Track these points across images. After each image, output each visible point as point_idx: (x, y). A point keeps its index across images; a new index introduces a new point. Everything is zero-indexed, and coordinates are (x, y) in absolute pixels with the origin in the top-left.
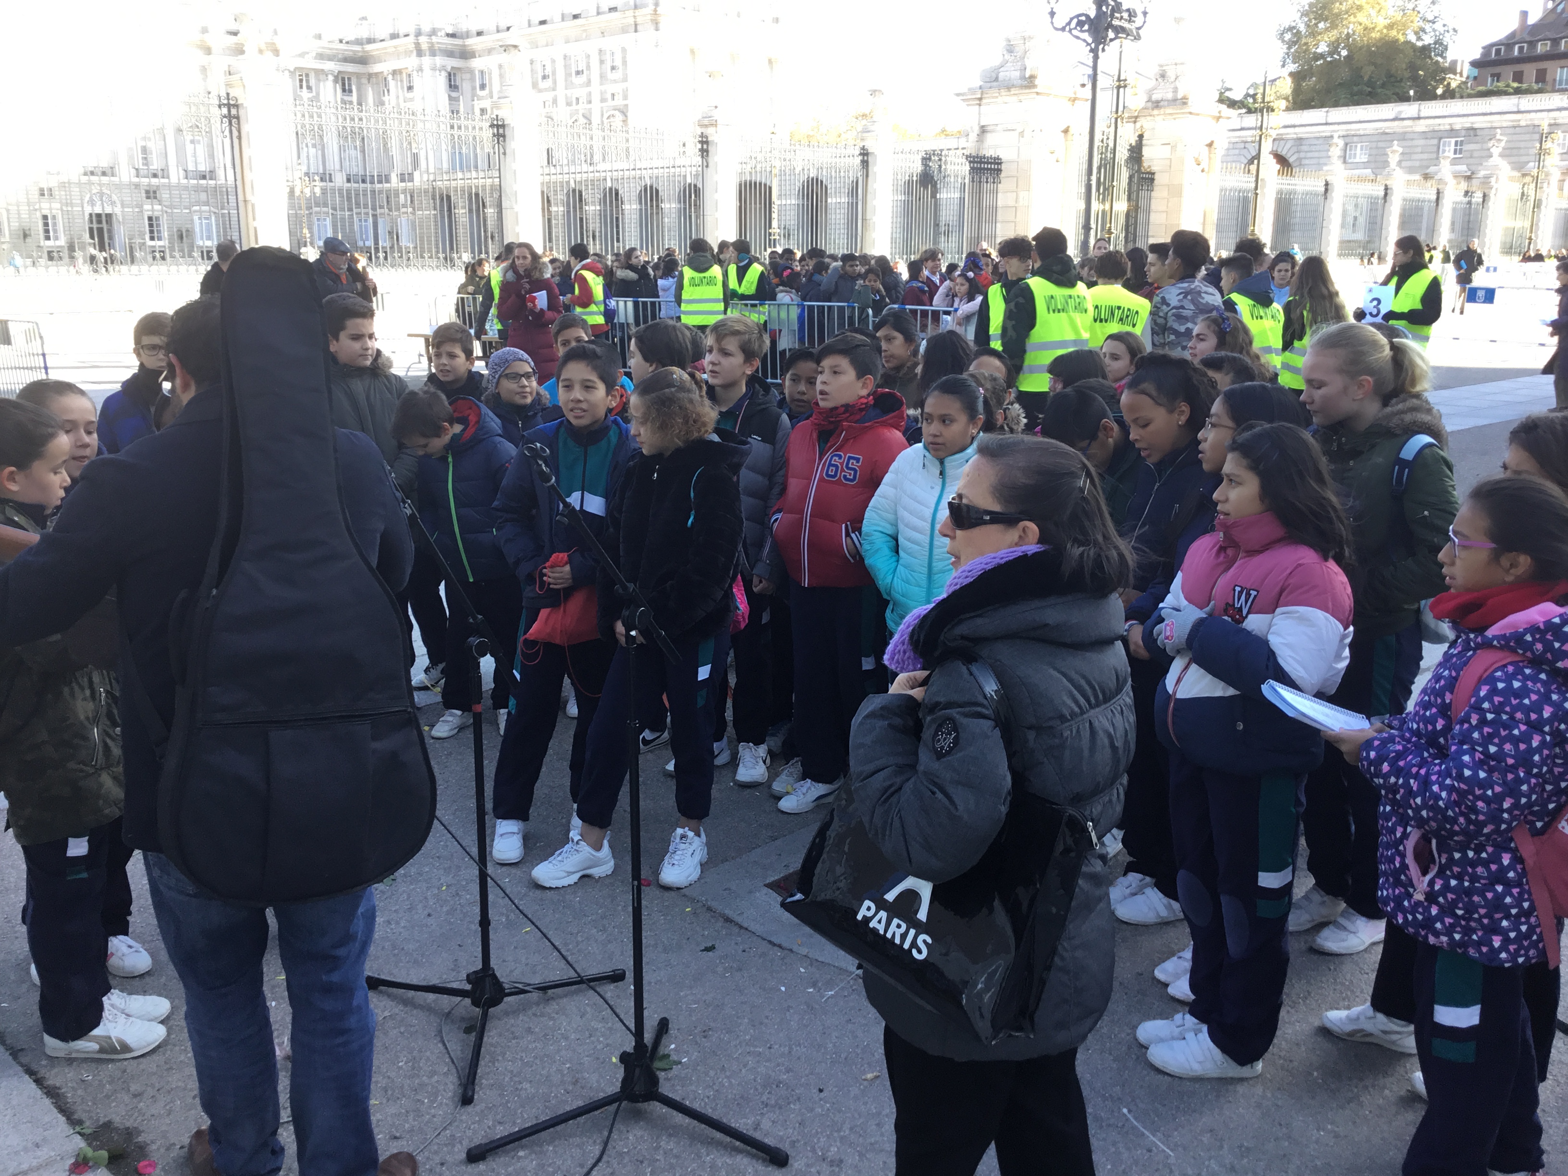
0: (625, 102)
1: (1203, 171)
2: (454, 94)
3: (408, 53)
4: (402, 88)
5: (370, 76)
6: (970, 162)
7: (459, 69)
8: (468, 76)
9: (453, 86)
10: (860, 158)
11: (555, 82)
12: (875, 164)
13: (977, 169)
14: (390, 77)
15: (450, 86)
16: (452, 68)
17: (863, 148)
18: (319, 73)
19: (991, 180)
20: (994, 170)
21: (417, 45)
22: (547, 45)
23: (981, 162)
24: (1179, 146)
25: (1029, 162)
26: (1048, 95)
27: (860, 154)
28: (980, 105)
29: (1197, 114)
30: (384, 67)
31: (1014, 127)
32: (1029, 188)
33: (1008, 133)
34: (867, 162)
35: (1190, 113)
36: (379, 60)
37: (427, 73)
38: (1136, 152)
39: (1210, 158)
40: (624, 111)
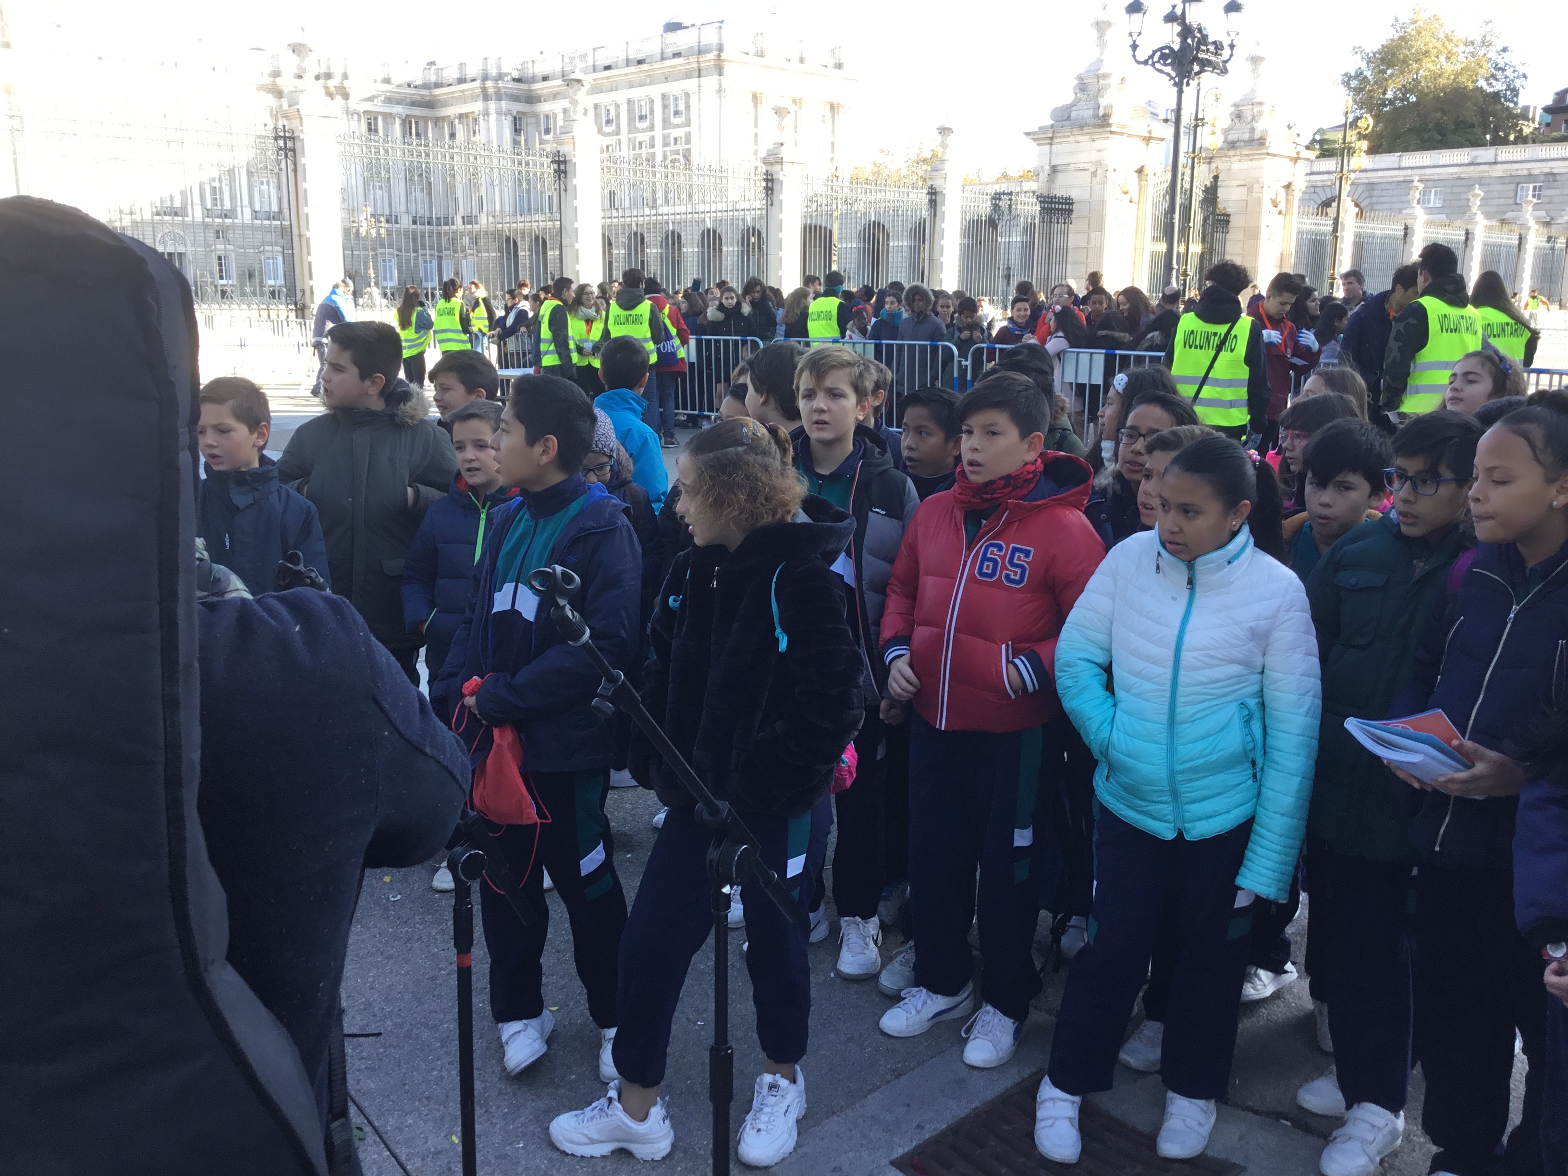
0: (688, 146)
1: (1280, 213)
2: (518, 137)
3: (474, 98)
4: (468, 131)
5: (437, 120)
6: (1041, 202)
7: (525, 113)
8: (533, 120)
9: (517, 131)
10: (928, 197)
11: (618, 127)
12: (943, 204)
13: (1047, 209)
14: (457, 121)
16: (518, 112)
17: (931, 187)
18: (387, 116)
19: (1061, 220)
20: (1066, 210)
21: (484, 90)
22: (611, 90)
23: (1051, 203)
24: (1256, 188)
25: (1102, 202)
26: (1123, 134)
27: (928, 193)
28: (1051, 144)
29: (1275, 155)
30: (451, 111)
31: (1086, 166)
32: (1101, 229)
33: (1080, 173)
34: (935, 201)
35: (1268, 154)
36: (446, 104)
37: (493, 117)
38: (1211, 193)
39: (1287, 200)
40: (686, 155)
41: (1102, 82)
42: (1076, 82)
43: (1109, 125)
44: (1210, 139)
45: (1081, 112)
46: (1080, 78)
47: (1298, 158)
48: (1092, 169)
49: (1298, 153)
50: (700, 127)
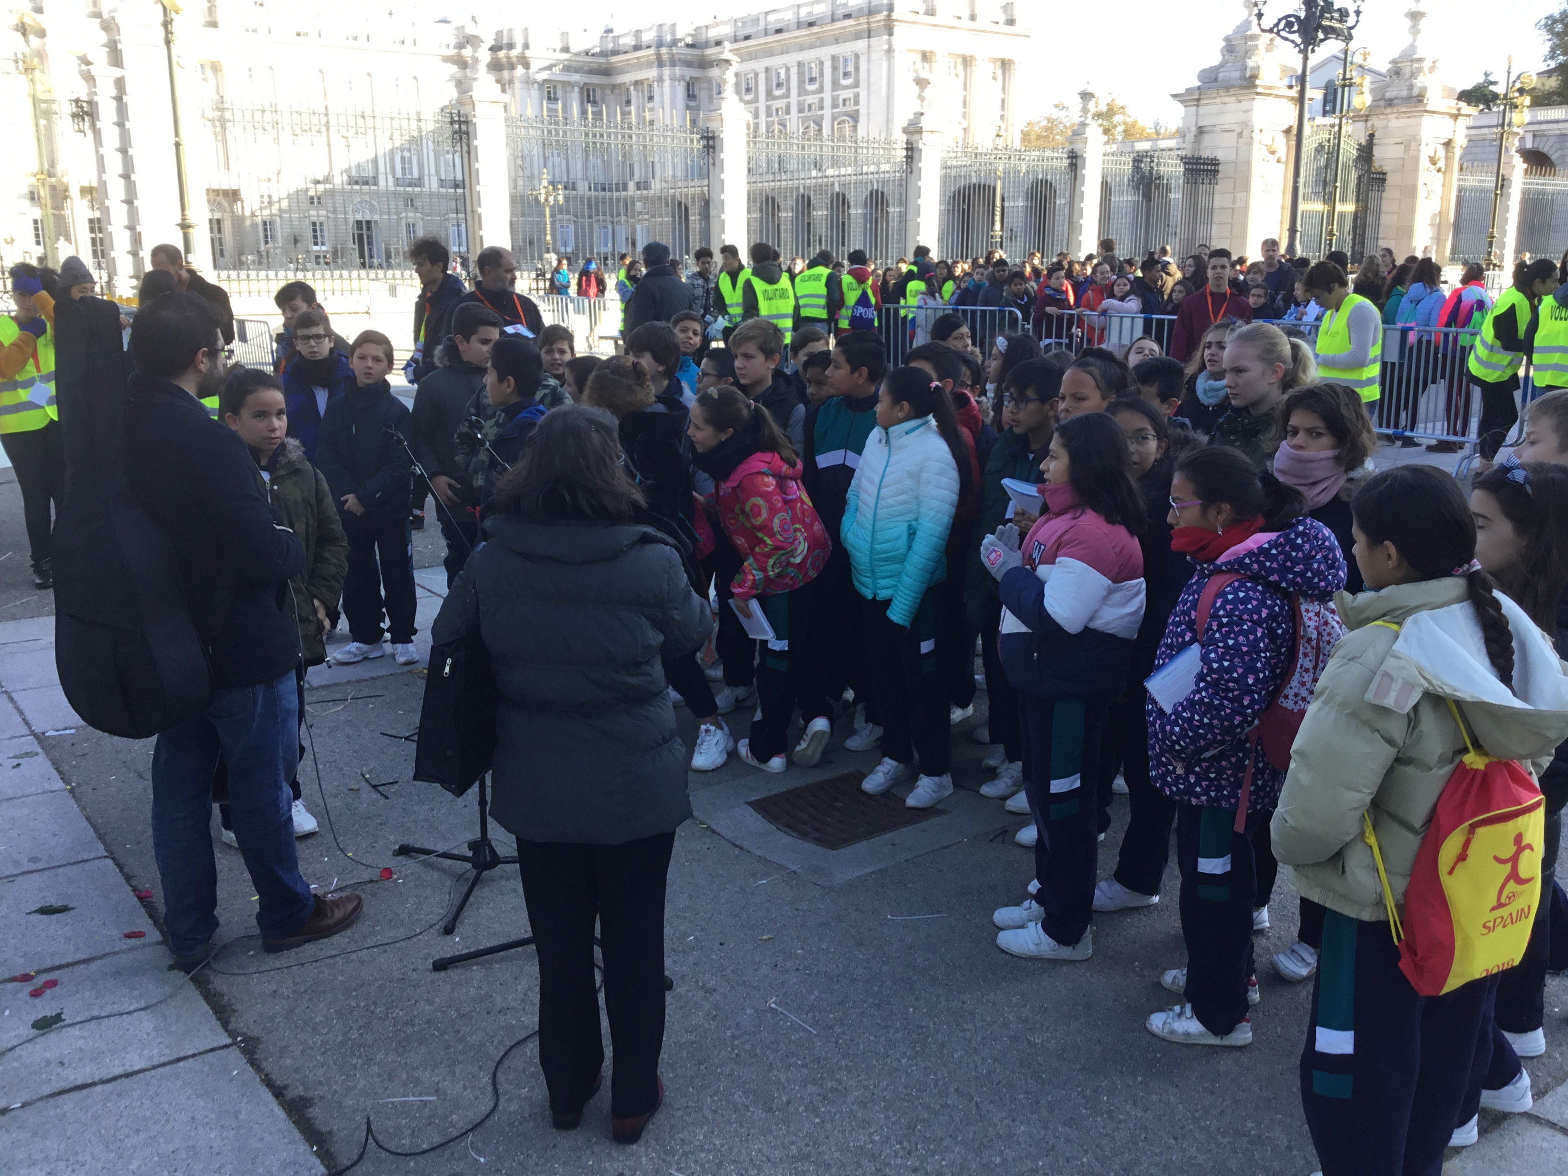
0: (856, 108)
1: (1439, 170)
2: (692, 104)
3: (649, 65)
4: (643, 97)
5: (614, 87)
6: (1185, 163)
7: (698, 79)
8: (706, 85)
9: (691, 95)
10: (1068, 161)
11: (788, 89)
12: (1084, 167)
13: (1192, 170)
14: (632, 88)
15: (689, 96)
16: (691, 78)
17: (1072, 151)
18: (565, 84)
19: (1206, 181)
20: (1211, 171)
21: (659, 56)
22: (782, 54)
23: (1197, 164)
24: (1413, 145)
25: (1248, 163)
26: (1269, 95)
27: (1069, 157)
28: (1198, 106)
29: (1434, 112)
30: (627, 78)
31: (1233, 127)
32: (1247, 189)
33: (1226, 134)
34: (1076, 165)
35: (1426, 111)
36: (621, 71)
37: (667, 83)
38: (1366, 152)
39: (1447, 158)
40: (855, 117)
41: (1250, 43)
42: (1224, 44)
43: (1256, 86)
44: (1362, 100)
45: (1227, 74)
46: (1227, 39)
47: (1459, 115)
48: (1238, 130)
49: (1459, 110)
50: (868, 89)
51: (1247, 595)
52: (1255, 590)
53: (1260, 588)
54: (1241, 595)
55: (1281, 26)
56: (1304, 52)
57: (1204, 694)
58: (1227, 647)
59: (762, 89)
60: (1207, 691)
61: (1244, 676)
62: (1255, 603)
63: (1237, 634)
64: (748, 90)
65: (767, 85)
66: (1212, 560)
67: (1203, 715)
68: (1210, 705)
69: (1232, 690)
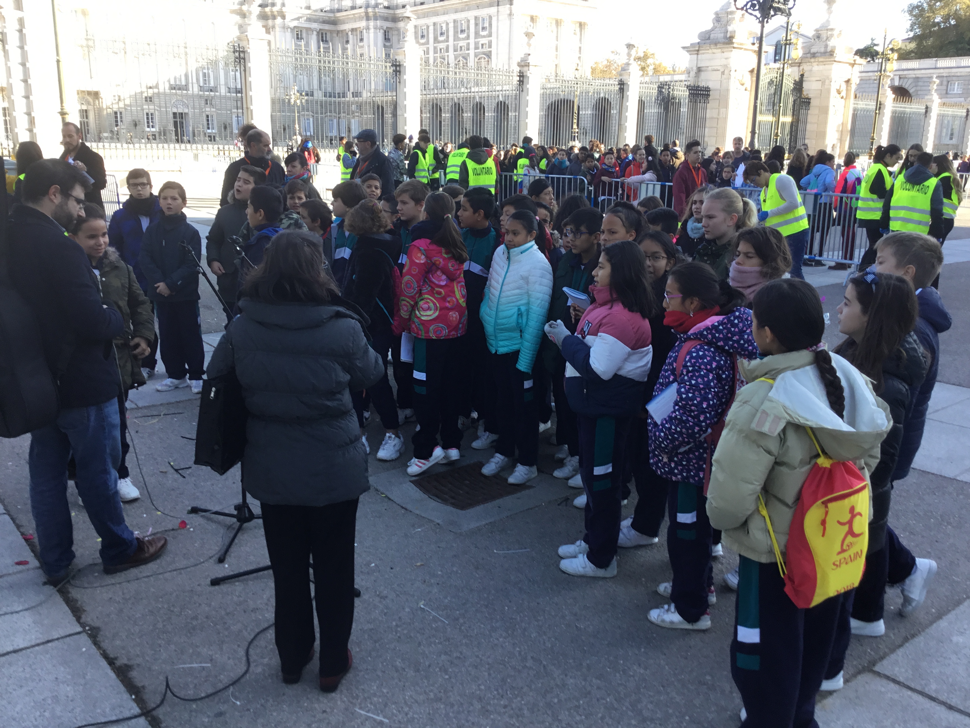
0: (490, 49)
1: (842, 98)
2: (387, 44)
3: (360, 19)
4: (357, 39)
5: (338, 32)
6: (689, 90)
7: (391, 28)
8: (396, 33)
9: (387, 39)
10: (619, 86)
11: (448, 37)
12: (628, 90)
13: (694, 94)
14: (350, 33)
15: (385, 39)
16: (387, 28)
17: (621, 80)
18: (308, 29)
19: (702, 101)
20: (705, 95)
21: (367, 13)
22: (444, 14)
23: (696, 90)
24: (827, 82)
25: (728, 90)
26: (741, 49)
27: (619, 84)
28: (698, 54)
29: (840, 62)
30: (347, 27)
31: (719, 68)
32: (726, 107)
33: (715, 72)
34: (623, 89)
35: (835, 61)
36: (344, 23)
37: (372, 31)
38: (799, 86)
39: (847, 90)
40: (489, 55)
41: (729, 16)
42: (714, 16)
43: (733, 43)
44: (796, 53)
45: (716, 35)
46: (717, 14)
47: (855, 64)
48: (722, 70)
49: (855, 61)
50: (497, 38)
51: (704, 354)
52: (709, 351)
53: (712, 349)
54: (701, 353)
55: (748, 6)
56: (762, 22)
57: (677, 413)
58: (691, 385)
59: (431, 36)
60: (679, 412)
61: (700, 403)
62: (708, 358)
63: (697, 377)
64: (423, 36)
65: (434, 34)
66: (685, 332)
67: (676, 427)
68: (681, 421)
69: (693, 411)
